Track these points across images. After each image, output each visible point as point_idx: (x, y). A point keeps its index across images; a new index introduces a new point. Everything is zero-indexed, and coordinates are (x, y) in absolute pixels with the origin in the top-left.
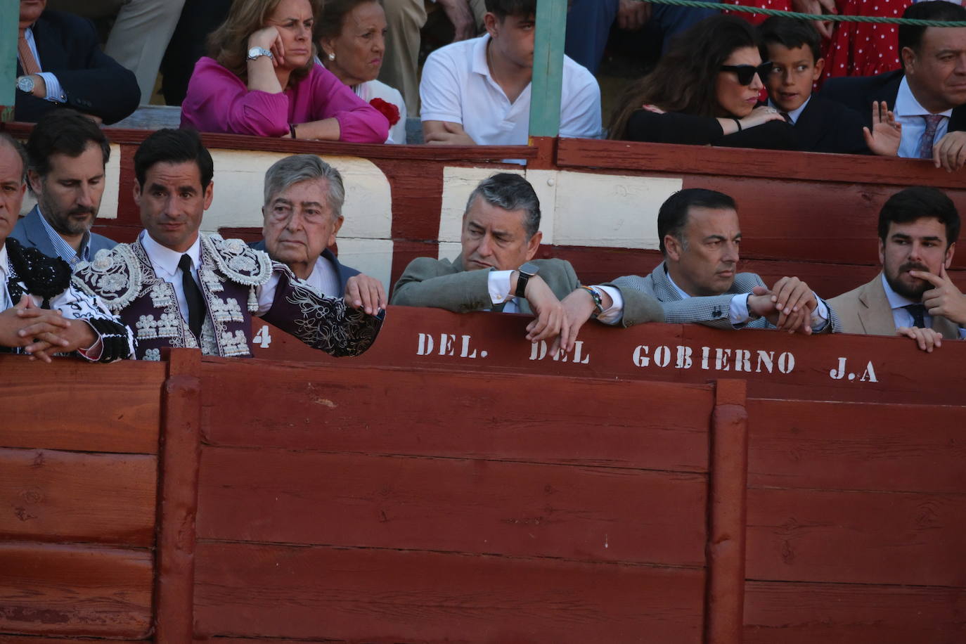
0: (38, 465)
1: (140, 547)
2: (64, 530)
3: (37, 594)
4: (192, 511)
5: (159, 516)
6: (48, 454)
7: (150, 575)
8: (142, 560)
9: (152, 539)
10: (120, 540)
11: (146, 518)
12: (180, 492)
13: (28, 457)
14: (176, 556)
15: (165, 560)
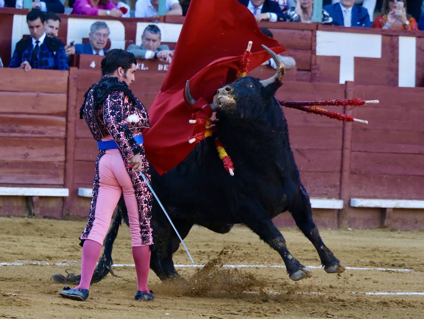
0: (38, 96)
1: (62, 116)
2: (44, 111)
3: (38, 127)
4: (75, 107)
5: (68, 109)
6: (40, 94)
7: (65, 123)
8: (63, 119)
9: (66, 114)
10: (58, 114)
11: (64, 109)
12: (73, 102)
13: (34, 94)
14: (72, 118)
15: (69, 119)
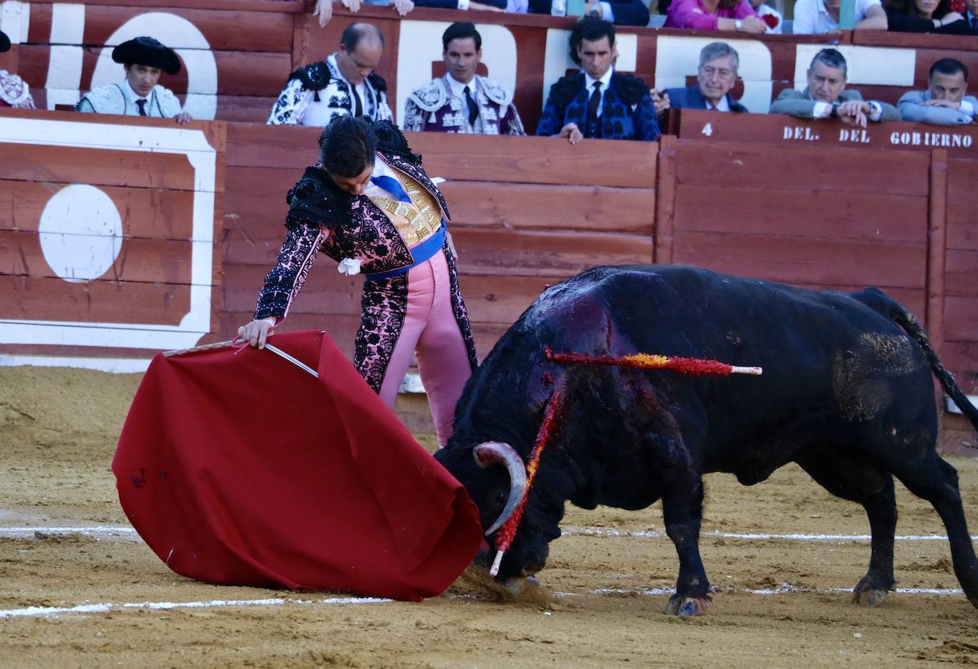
0: (595, 194)
1: (646, 234)
2: (609, 225)
3: (596, 257)
4: (672, 216)
5: (656, 219)
6: (601, 188)
7: (651, 248)
8: (647, 241)
9: (652, 230)
10: (637, 231)
11: (649, 219)
12: (666, 207)
13: (590, 190)
14: (665, 239)
15: (659, 240)
